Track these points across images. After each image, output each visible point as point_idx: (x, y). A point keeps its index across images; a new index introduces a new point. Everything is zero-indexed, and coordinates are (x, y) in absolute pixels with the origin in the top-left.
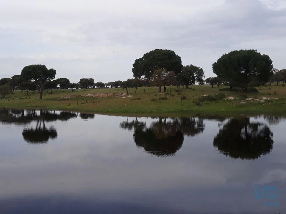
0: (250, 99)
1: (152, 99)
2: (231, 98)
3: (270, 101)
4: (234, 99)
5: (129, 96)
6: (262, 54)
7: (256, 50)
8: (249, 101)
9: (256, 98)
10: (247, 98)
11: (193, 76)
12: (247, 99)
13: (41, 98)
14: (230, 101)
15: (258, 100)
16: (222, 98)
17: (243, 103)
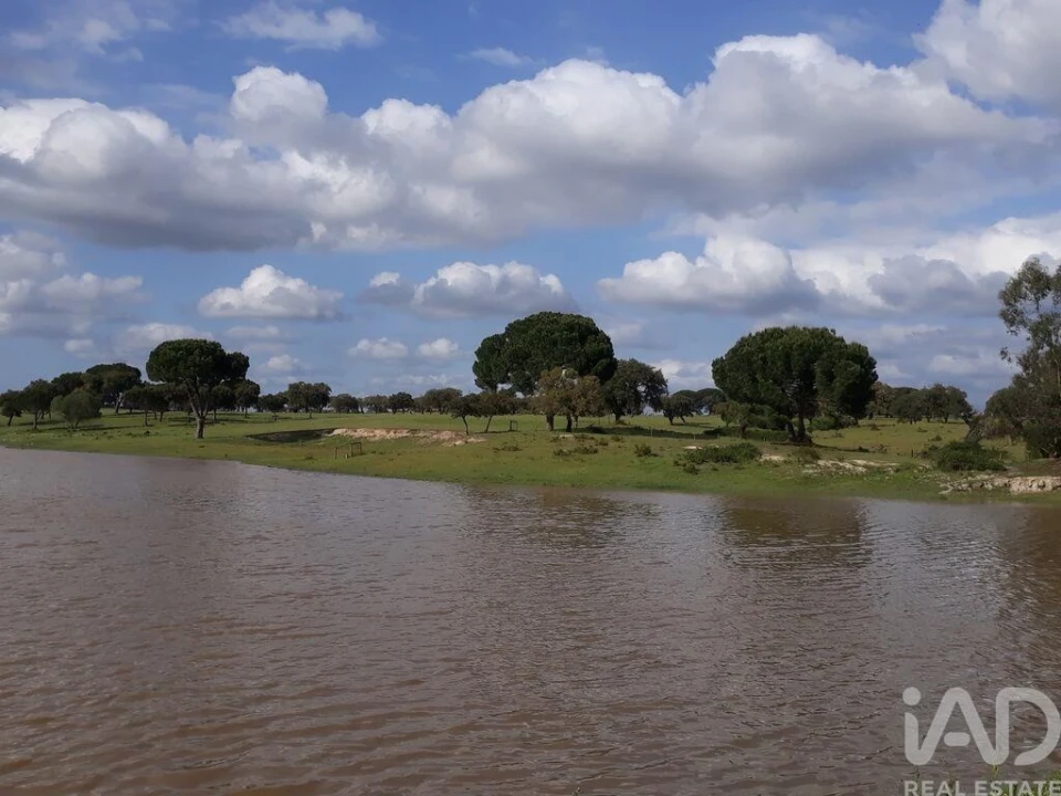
0: (829, 463)
1: (556, 450)
2: (775, 458)
3: (880, 471)
4: (785, 462)
5: (472, 439)
6: (848, 342)
7: (833, 331)
8: (826, 467)
9: (841, 460)
10: (819, 458)
11: (636, 391)
12: (821, 463)
13: (201, 436)
14: (776, 466)
15: (848, 466)
16: (752, 457)
17: (811, 471)
